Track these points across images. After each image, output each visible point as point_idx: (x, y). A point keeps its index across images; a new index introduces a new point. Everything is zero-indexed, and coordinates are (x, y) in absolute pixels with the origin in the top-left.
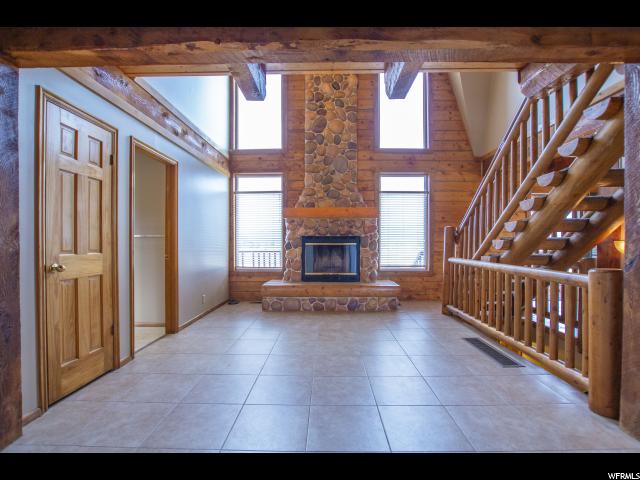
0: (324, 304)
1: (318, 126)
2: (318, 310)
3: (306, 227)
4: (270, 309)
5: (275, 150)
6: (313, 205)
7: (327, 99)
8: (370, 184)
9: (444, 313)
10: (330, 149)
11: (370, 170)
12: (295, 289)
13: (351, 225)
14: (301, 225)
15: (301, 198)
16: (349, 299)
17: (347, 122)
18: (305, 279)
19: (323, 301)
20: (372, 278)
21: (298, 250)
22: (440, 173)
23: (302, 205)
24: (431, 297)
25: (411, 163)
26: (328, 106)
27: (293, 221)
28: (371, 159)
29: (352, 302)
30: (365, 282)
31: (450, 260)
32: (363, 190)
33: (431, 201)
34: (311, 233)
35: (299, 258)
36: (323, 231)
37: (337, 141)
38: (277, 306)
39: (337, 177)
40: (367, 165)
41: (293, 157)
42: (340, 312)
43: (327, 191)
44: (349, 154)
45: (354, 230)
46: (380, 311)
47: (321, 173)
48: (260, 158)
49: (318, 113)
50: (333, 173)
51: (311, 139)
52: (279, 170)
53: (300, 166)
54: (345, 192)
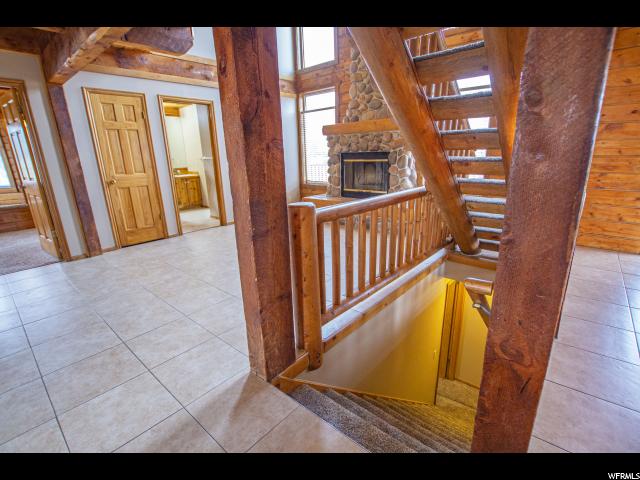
6: (357, 119)
13: (379, 139)
14: (337, 142)
15: (347, 112)
18: (344, 194)
21: (336, 166)
23: (348, 120)
27: (332, 138)
34: (346, 149)
35: (337, 174)
36: (355, 147)
41: (343, 67)
43: (370, 101)
45: (382, 145)
47: (364, 81)
48: (317, 74)
52: (332, 84)
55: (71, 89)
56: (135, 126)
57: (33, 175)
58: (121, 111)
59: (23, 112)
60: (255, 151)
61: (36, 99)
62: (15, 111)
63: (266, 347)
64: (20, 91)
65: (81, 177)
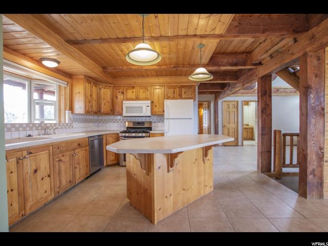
55: (220, 102)
56: (234, 110)
57: (207, 123)
58: (231, 105)
59: (209, 107)
60: (264, 116)
61: (212, 105)
62: (207, 108)
63: (262, 163)
64: (209, 103)
65: (218, 125)
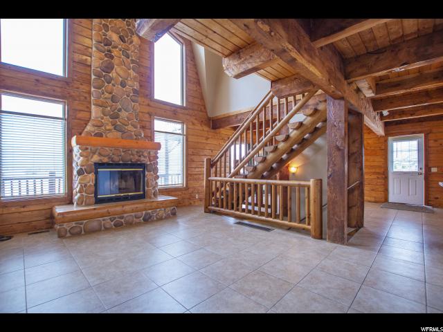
0: (123, 220)
1: (106, 67)
2: (119, 226)
3: (100, 154)
4: (68, 235)
5: (57, 76)
6: (100, 135)
7: (116, 47)
8: (148, 124)
9: (205, 212)
10: (117, 90)
11: (148, 113)
12: (96, 211)
13: (140, 154)
14: (94, 153)
15: (89, 128)
16: (144, 212)
17: (131, 71)
18: (99, 201)
19: (122, 218)
20: (155, 195)
21: (92, 176)
22: (191, 124)
23: (89, 133)
24: (187, 203)
25: (175, 114)
26: (115, 52)
27: (87, 149)
28: (149, 105)
29: (146, 214)
30: (150, 198)
31: (209, 178)
32: (143, 127)
33: (187, 140)
34: (106, 160)
35: (92, 183)
36: (116, 159)
37: (123, 85)
38: (77, 230)
39: (124, 114)
40: (147, 109)
41: (78, 88)
42: (138, 224)
43: (115, 125)
44: (133, 98)
45: (142, 158)
46: (166, 218)
47: (109, 108)
48: (37, 80)
49: (106, 55)
50: (120, 110)
51: (99, 76)
52: (63, 97)
53: (86, 98)
54: (130, 128)
